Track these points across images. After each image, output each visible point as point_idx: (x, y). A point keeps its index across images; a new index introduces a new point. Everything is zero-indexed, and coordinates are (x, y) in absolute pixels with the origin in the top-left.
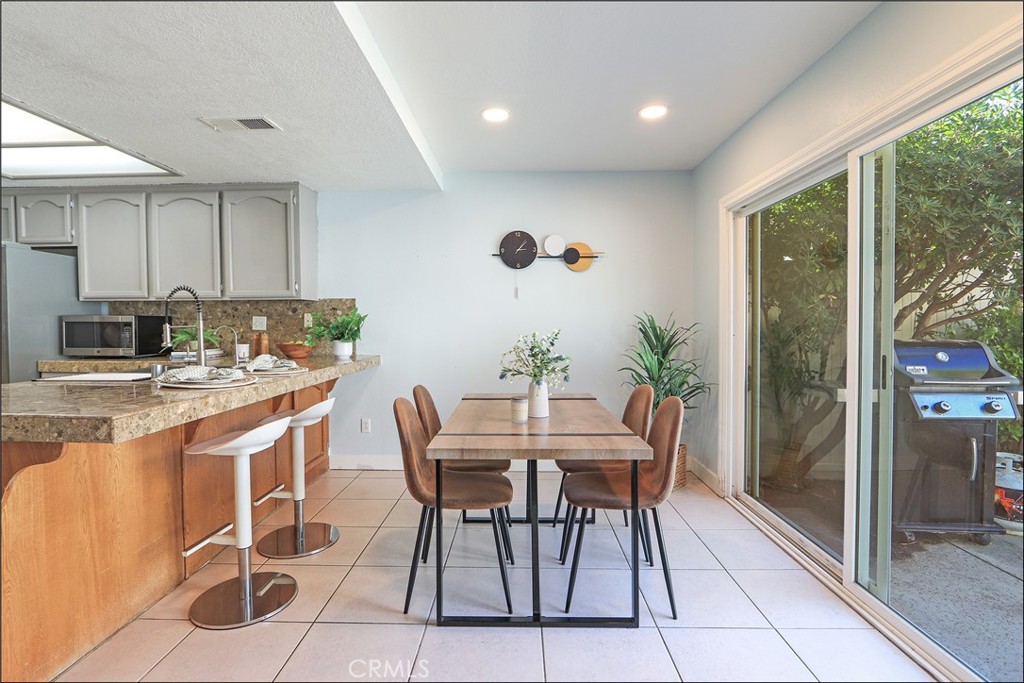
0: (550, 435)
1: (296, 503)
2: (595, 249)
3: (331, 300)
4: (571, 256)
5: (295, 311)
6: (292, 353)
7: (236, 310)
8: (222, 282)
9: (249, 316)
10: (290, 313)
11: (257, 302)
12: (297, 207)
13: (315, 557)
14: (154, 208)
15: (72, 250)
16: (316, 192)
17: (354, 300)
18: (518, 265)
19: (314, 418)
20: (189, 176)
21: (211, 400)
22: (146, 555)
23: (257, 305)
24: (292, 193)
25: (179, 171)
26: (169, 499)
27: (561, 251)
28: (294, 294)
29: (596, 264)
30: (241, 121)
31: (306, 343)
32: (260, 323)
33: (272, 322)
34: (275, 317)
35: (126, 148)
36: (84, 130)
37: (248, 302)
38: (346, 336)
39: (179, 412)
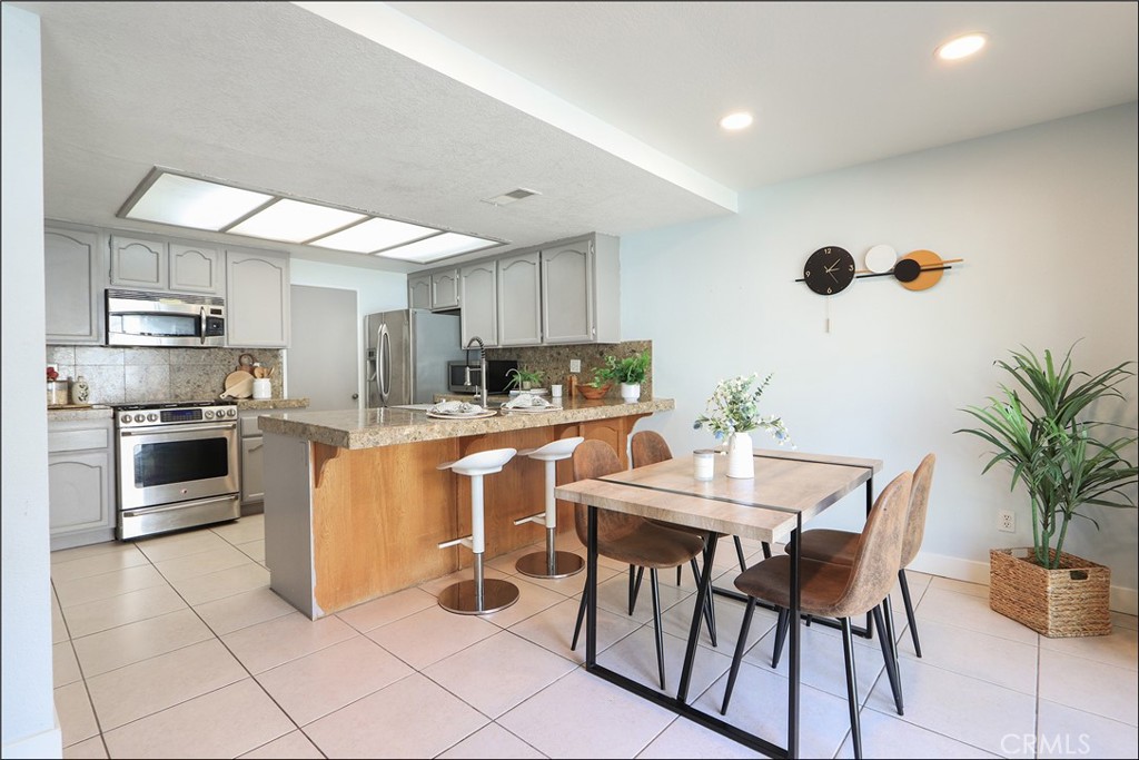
0: (715, 499)
1: (548, 530)
2: (945, 256)
3: (631, 343)
4: (907, 271)
5: (601, 354)
6: (587, 394)
7: (559, 354)
8: (542, 331)
9: (568, 358)
10: (598, 356)
11: (574, 346)
12: (593, 255)
13: (558, 581)
14: (501, 273)
15: (456, 311)
16: (618, 238)
17: (650, 341)
18: (829, 291)
19: (565, 454)
20: (515, 242)
21: (436, 427)
22: (426, 542)
23: (575, 349)
24: (590, 242)
25: (506, 240)
26: (446, 504)
27: (890, 265)
28: (592, 338)
29: (948, 279)
30: (508, 195)
31: (595, 385)
32: (576, 366)
33: (585, 365)
34: (587, 360)
35: (462, 231)
36: (431, 225)
37: (568, 346)
38: (629, 378)
39: (405, 433)
